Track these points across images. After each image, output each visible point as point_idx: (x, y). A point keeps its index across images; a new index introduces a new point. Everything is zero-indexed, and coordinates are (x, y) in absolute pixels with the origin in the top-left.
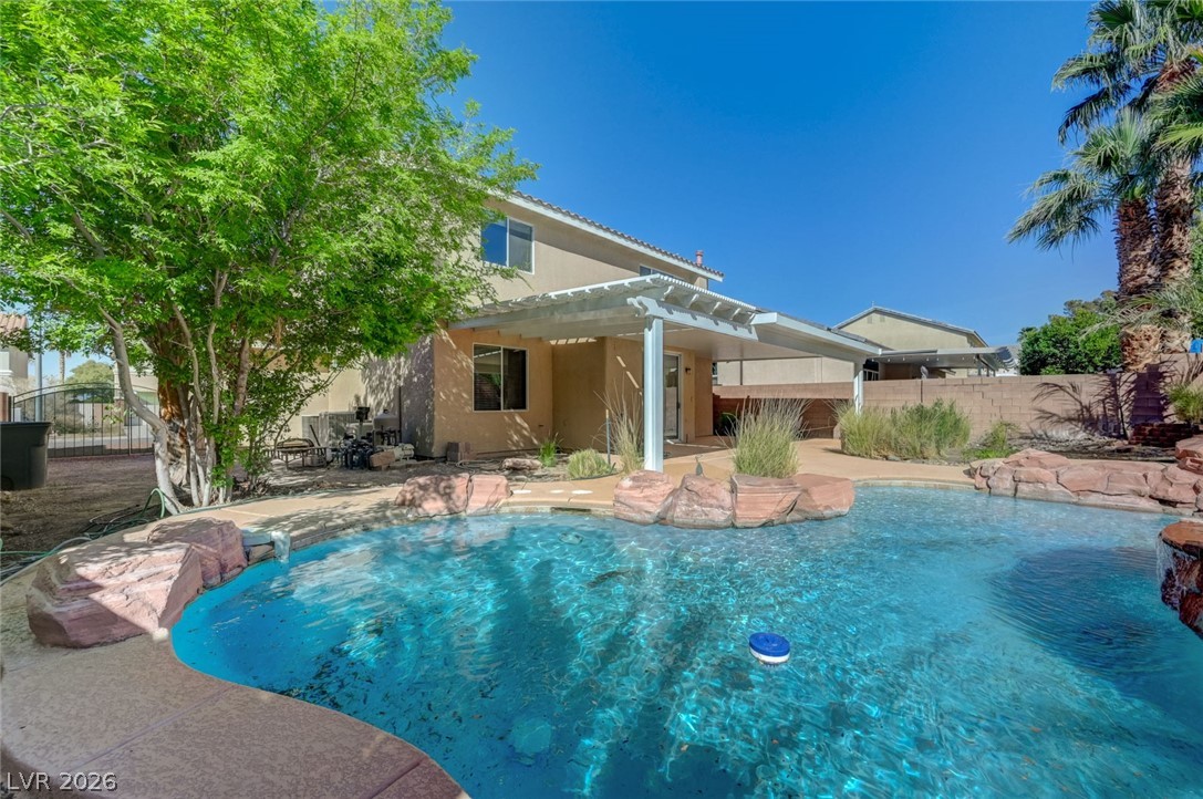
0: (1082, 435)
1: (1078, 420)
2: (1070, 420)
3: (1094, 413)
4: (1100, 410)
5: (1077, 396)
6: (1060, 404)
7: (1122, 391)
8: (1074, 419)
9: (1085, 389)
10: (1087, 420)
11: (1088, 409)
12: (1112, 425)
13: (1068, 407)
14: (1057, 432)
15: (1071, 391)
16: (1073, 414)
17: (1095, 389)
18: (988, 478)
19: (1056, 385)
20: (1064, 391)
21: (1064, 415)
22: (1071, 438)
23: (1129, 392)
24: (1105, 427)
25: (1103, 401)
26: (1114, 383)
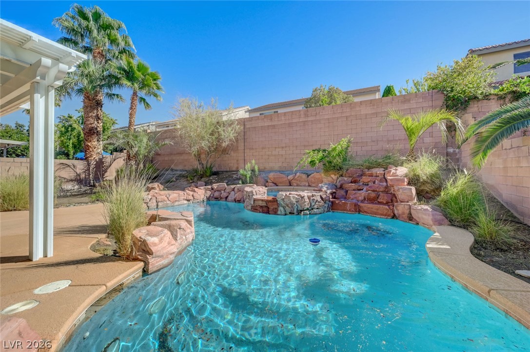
0: (77, 187)
1: (75, 180)
2: (72, 180)
3: (81, 177)
4: (84, 176)
5: (75, 170)
6: (67, 174)
7: (91, 169)
8: (74, 180)
9: (78, 167)
10: (79, 181)
11: (79, 175)
12: (88, 182)
13: (71, 175)
14: (67, 187)
15: (72, 167)
16: (73, 178)
17: (82, 167)
18: (147, 203)
19: (67, 165)
20: (70, 167)
21: (69, 178)
22: (73, 188)
23: (94, 168)
24: (86, 183)
25: (85, 172)
26: (89, 165)
